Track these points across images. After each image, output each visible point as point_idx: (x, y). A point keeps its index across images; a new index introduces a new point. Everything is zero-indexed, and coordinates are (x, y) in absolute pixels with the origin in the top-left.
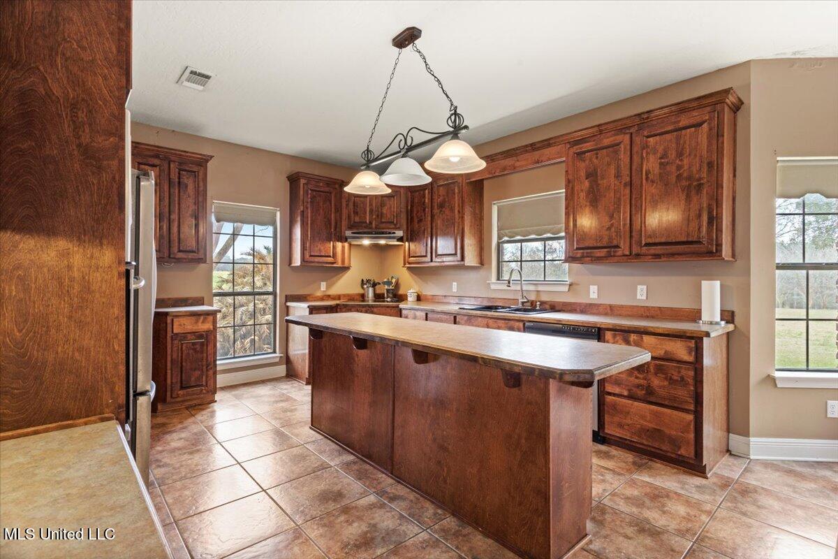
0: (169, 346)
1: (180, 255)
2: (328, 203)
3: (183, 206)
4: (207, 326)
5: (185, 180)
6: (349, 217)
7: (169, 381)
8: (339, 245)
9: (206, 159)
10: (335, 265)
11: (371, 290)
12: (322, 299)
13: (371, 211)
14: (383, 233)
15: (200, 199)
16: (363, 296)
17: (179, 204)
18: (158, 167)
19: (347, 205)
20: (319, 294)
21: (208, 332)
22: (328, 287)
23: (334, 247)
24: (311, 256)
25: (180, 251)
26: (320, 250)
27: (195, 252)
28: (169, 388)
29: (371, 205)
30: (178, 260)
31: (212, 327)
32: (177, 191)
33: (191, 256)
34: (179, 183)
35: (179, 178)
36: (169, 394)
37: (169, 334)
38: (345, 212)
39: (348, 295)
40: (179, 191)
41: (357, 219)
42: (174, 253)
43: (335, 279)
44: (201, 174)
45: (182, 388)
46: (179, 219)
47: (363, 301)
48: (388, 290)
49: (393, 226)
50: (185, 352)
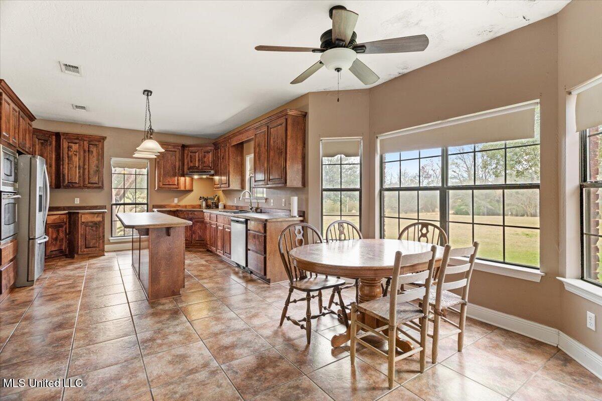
0: (80, 228)
1: (89, 185)
2: (174, 157)
3: (91, 161)
4: (100, 219)
5: (91, 149)
6: (188, 163)
7: (79, 244)
8: (182, 179)
9: (104, 138)
10: (179, 189)
11: (204, 203)
12: (175, 207)
13: (199, 160)
14: (205, 172)
15: (100, 158)
16: (200, 206)
17: (89, 161)
18: (78, 144)
19: (187, 157)
20: (173, 204)
21: (100, 222)
22: (179, 201)
23: (178, 180)
24: (163, 185)
25: (89, 183)
26: (169, 182)
27: (97, 184)
28: (80, 248)
29: (198, 157)
30: (89, 188)
31: (102, 220)
32: (87, 155)
33: (95, 185)
34: (89, 151)
35: (89, 148)
36: (79, 250)
37: (80, 222)
38: (186, 161)
39: (192, 206)
40: (89, 155)
41: (192, 165)
42: (86, 185)
43: (182, 197)
44: (100, 146)
45: (86, 248)
46: (89, 168)
47: (201, 208)
48: (212, 203)
49: (209, 168)
50: (87, 231)
